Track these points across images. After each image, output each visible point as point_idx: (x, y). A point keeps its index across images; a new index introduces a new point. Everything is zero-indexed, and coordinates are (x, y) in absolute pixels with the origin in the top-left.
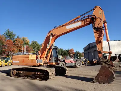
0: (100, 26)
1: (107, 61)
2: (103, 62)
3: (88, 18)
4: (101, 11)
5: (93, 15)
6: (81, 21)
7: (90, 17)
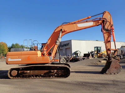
0: (109, 28)
1: (115, 57)
2: (112, 57)
3: (100, 20)
4: (110, 16)
5: (104, 19)
6: (93, 21)
7: (101, 20)
